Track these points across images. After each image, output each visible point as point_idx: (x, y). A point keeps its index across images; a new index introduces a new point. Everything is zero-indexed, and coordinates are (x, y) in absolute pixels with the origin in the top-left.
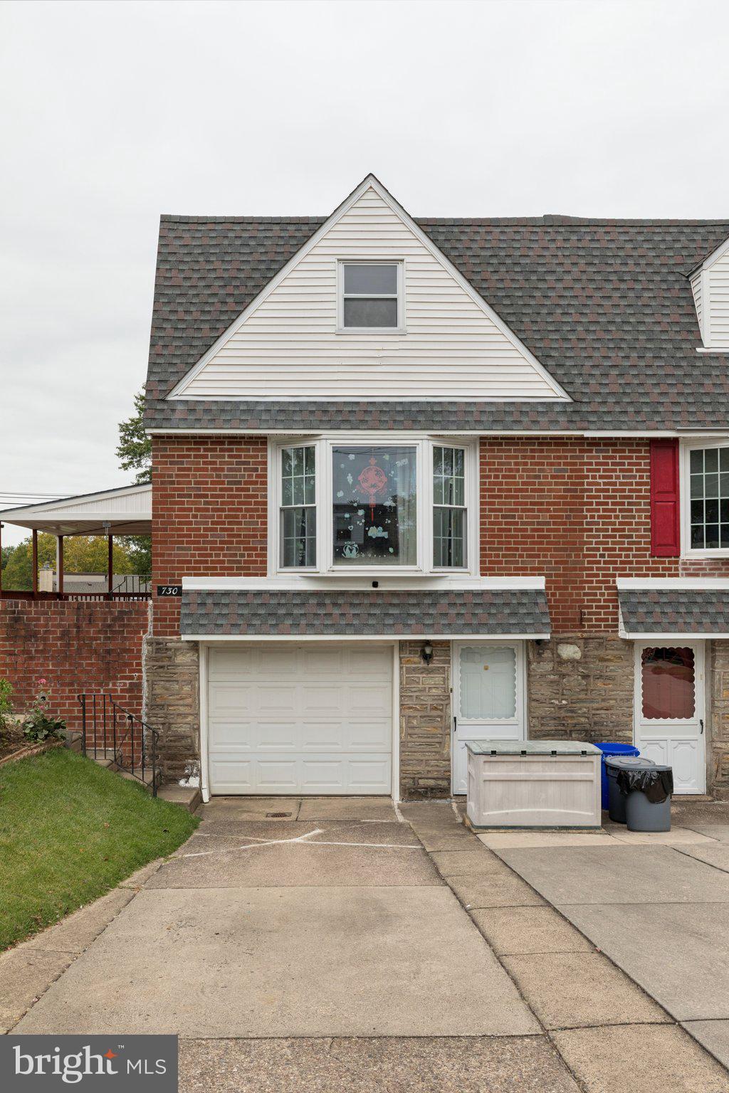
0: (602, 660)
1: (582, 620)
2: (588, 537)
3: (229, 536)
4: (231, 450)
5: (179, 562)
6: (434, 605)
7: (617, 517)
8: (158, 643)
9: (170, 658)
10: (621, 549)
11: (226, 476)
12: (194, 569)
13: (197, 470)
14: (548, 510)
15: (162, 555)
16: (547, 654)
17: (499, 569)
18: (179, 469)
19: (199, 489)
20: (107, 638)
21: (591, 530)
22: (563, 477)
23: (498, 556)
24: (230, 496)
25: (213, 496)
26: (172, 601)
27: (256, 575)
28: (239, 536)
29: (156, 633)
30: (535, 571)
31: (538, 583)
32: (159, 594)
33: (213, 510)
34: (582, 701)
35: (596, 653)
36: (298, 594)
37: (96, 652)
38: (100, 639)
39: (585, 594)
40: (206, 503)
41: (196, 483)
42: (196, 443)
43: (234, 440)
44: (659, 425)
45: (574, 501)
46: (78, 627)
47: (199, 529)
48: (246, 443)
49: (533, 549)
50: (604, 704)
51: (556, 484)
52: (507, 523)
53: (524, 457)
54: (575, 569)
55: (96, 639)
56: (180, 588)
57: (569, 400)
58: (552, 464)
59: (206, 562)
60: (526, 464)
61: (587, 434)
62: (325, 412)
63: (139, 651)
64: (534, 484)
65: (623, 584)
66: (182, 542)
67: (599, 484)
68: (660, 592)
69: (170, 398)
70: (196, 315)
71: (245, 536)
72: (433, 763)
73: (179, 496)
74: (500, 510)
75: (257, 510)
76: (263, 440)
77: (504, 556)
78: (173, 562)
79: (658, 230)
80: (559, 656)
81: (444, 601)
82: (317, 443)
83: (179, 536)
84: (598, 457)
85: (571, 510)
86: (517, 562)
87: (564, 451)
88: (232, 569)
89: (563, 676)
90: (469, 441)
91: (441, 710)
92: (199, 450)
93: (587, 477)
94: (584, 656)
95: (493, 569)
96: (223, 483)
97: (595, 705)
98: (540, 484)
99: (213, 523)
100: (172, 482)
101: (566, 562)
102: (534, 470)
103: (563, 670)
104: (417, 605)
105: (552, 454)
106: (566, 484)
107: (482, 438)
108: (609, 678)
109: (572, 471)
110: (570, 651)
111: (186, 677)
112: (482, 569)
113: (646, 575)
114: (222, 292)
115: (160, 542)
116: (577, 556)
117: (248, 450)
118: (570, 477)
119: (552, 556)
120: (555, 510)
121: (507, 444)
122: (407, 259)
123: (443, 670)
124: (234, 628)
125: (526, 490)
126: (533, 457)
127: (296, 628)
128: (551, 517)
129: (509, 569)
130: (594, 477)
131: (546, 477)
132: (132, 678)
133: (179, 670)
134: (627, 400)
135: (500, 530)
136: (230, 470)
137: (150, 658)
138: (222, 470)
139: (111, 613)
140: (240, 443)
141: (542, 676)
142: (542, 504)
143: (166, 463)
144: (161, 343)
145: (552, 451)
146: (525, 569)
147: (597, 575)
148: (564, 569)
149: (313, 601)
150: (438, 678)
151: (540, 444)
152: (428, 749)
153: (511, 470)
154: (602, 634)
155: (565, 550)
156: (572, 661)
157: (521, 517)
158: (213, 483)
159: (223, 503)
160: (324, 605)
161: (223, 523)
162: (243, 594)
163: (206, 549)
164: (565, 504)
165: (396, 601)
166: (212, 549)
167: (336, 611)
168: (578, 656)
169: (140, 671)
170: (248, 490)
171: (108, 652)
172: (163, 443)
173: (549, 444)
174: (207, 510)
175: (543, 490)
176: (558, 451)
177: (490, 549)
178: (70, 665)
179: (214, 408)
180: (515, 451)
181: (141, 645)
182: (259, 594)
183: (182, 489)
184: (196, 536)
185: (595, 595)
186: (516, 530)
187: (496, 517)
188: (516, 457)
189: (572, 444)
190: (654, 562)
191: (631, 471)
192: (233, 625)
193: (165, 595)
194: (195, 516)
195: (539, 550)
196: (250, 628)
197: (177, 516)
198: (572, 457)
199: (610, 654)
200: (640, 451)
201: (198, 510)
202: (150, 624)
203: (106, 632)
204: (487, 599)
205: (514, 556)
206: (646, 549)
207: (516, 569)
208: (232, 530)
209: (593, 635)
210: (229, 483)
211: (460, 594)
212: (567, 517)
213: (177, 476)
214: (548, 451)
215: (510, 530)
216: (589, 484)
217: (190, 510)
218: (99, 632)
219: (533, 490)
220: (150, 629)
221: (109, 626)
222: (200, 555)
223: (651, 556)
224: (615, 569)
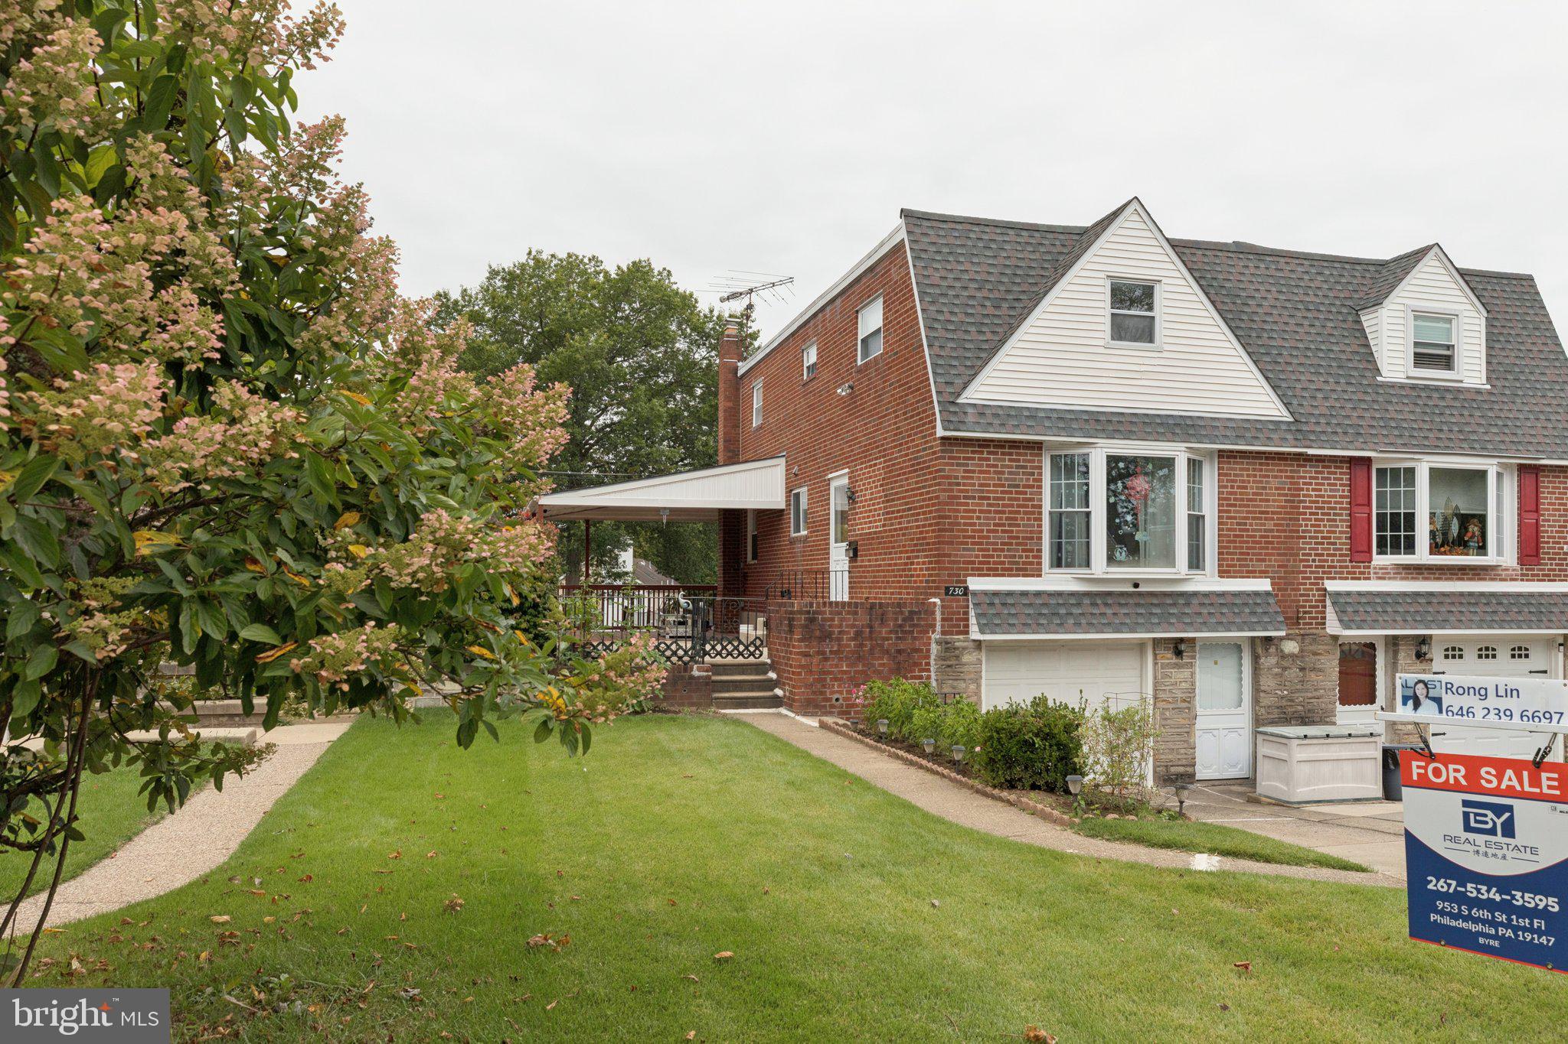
0: (1315, 654)
1: (1298, 618)
2: (1304, 543)
3: (1009, 538)
4: (1011, 454)
5: (964, 562)
6: (1188, 604)
7: (1325, 526)
8: (947, 643)
9: (957, 657)
10: (1328, 555)
11: (1007, 479)
12: (978, 569)
13: (981, 472)
14: (1273, 519)
15: (949, 555)
16: (1272, 650)
17: (1235, 572)
18: (965, 471)
19: (982, 491)
20: (898, 638)
21: (1305, 538)
22: (1284, 489)
23: (1233, 559)
24: (1010, 499)
25: (995, 499)
26: (959, 601)
27: (1033, 576)
28: (1018, 538)
29: (943, 633)
30: (1263, 574)
31: (1264, 585)
32: (947, 594)
33: (996, 512)
34: (1298, 691)
35: (1311, 648)
36: (1072, 594)
37: (887, 652)
38: (891, 639)
39: (1301, 595)
40: (989, 505)
41: (981, 485)
42: (980, 446)
43: (1014, 444)
44: (1363, 446)
45: (1293, 510)
46: (871, 627)
47: (982, 531)
48: (1025, 448)
49: (1260, 554)
50: (1315, 694)
51: (1279, 495)
52: (1240, 530)
53: (1254, 470)
54: (1293, 572)
55: (888, 639)
56: (966, 588)
57: (1292, 420)
58: (1276, 477)
59: (989, 563)
60: (1255, 476)
61: (1311, 452)
62: (1097, 421)
63: (928, 651)
64: (1261, 494)
65: (1332, 586)
66: (967, 543)
67: (1311, 496)
68: (1359, 594)
69: (960, 401)
70: (961, 317)
71: (1023, 538)
72: (1183, 751)
73: (965, 497)
74: (1235, 518)
75: (1033, 513)
76: (1038, 446)
77: (1238, 560)
78: (959, 562)
79: (1325, 264)
80: (1282, 651)
81: (1195, 601)
82: (1093, 450)
83: (964, 537)
84: (1311, 472)
85: (1290, 519)
86: (1248, 566)
87: (1285, 465)
88: (1012, 569)
89: (1285, 669)
90: (1210, 453)
91: (1189, 702)
92: (982, 453)
93: (1303, 489)
94: (1302, 651)
95: (1229, 572)
96: (1003, 486)
97: (1310, 695)
98: (1267, 494)
99: (995, 525)
100: (958, 484)
101: (1286, 566)
102: (1261, 482)
103: (1285, 663)
104: (1174, 605)
105: (1274, 468)
106: (1286, 495)
107: (1220, 451)
108: (1320, 670)
109: (1291, 483)
110: (1291, 647)
111: (972, 676)
112: (1219, 572)
113: (1347, 578)
114: (979, 294)
115: (948, 543)
116: (1294, 561)
117: (1026, 455)
118: (1289, 489)
119: (1275, 560)
120: (1278, 519)
121: (1241, 457)
122: (1164, 280)
123: (1191, 665)
124: (1025, 627)
125: (1255, 500)
126: (1261, 470)
127: (1078, 627)
128: (1275, 525)
129: (1242, 572)
130: (1308, 490)
131: (1271, 488)
132: (921, 677)
133: (965, 669)
134: (1334, 421)
135: (1235, 536)
136: (1010, 473)
137: (940, 658)
138: (1003, 473)
139: (902, 613)
140: (1018, 448)
141: (1269, 669)
142: (1267, 512)
143: (952, 464)
144: (937, 344)
145: (1277, 465)
146: (1255, 572)
147: (1310, 578)
148: (1285, 572)
149: (1087, 601)
150: (1185, 673)
151: (1267, 459)
152: (1178, 738)
153: (1243, 481)
154: (1314, 631)
155: (1285, 555)
156: (1292, 656)
157: (1251, 525)
158: (995, 485)
159: (1004, 505)
160: (1097, 605)
161: (1003, 525)
162: (1024, 594)
163: (988, 550)
164: (1286, 513)
165: (1155, 601)
166: (994, 550)
167: (1109, 611)
168: (1296, 650)
169: (929, 670)
170: (1026, 493)
171: (899, 652)
172: (950, 444)
173: (1273, 459)
174: (989, 512)
175: (1268, 501)
176: (1280, 465)
177: (1227, 553)
178: (864, 666)
179: (1001, 412)
180: (1247, 463)
181: (929, 644)
182: (1038, 594)
183: (967, 491)
184: (979, 537)
185: (1308, 595)
186: (1247, 536)
187: (1232, 524)
188: (1248, 470)
189: (1291, 459)
190: (1353, 567)
191: (1336, 485)
192: (1024, 624)
193: (952, 595)
194: (979, 518)
195: (1266, 554)
196: (1038, 628)
197: (963, 517)
198: (1291, 471)
199: (1321, 648)
200: (1342, 468)
201: (981, 511)
202: (938, 624)
203: (897, 632)
204: (1229, 600)
205: (1246, 560)
206: (1346, 555)
207: (1248, 572)
208: (1012, 531)
209: (1308, 632)
210: (1010, 486)
211: (1207, 595)
212: (1288, 525)
213: (963, 478)
214: (1273, 465)
215: (1242, 536)
216: (1304, 496)
217: (974, 511)
218: (891, 632)
219: (1261, 500)
220: (938, 628)
221: (900, 626)
222: (984, 556)
223: (1351, 561)
224: (1324, 573)
